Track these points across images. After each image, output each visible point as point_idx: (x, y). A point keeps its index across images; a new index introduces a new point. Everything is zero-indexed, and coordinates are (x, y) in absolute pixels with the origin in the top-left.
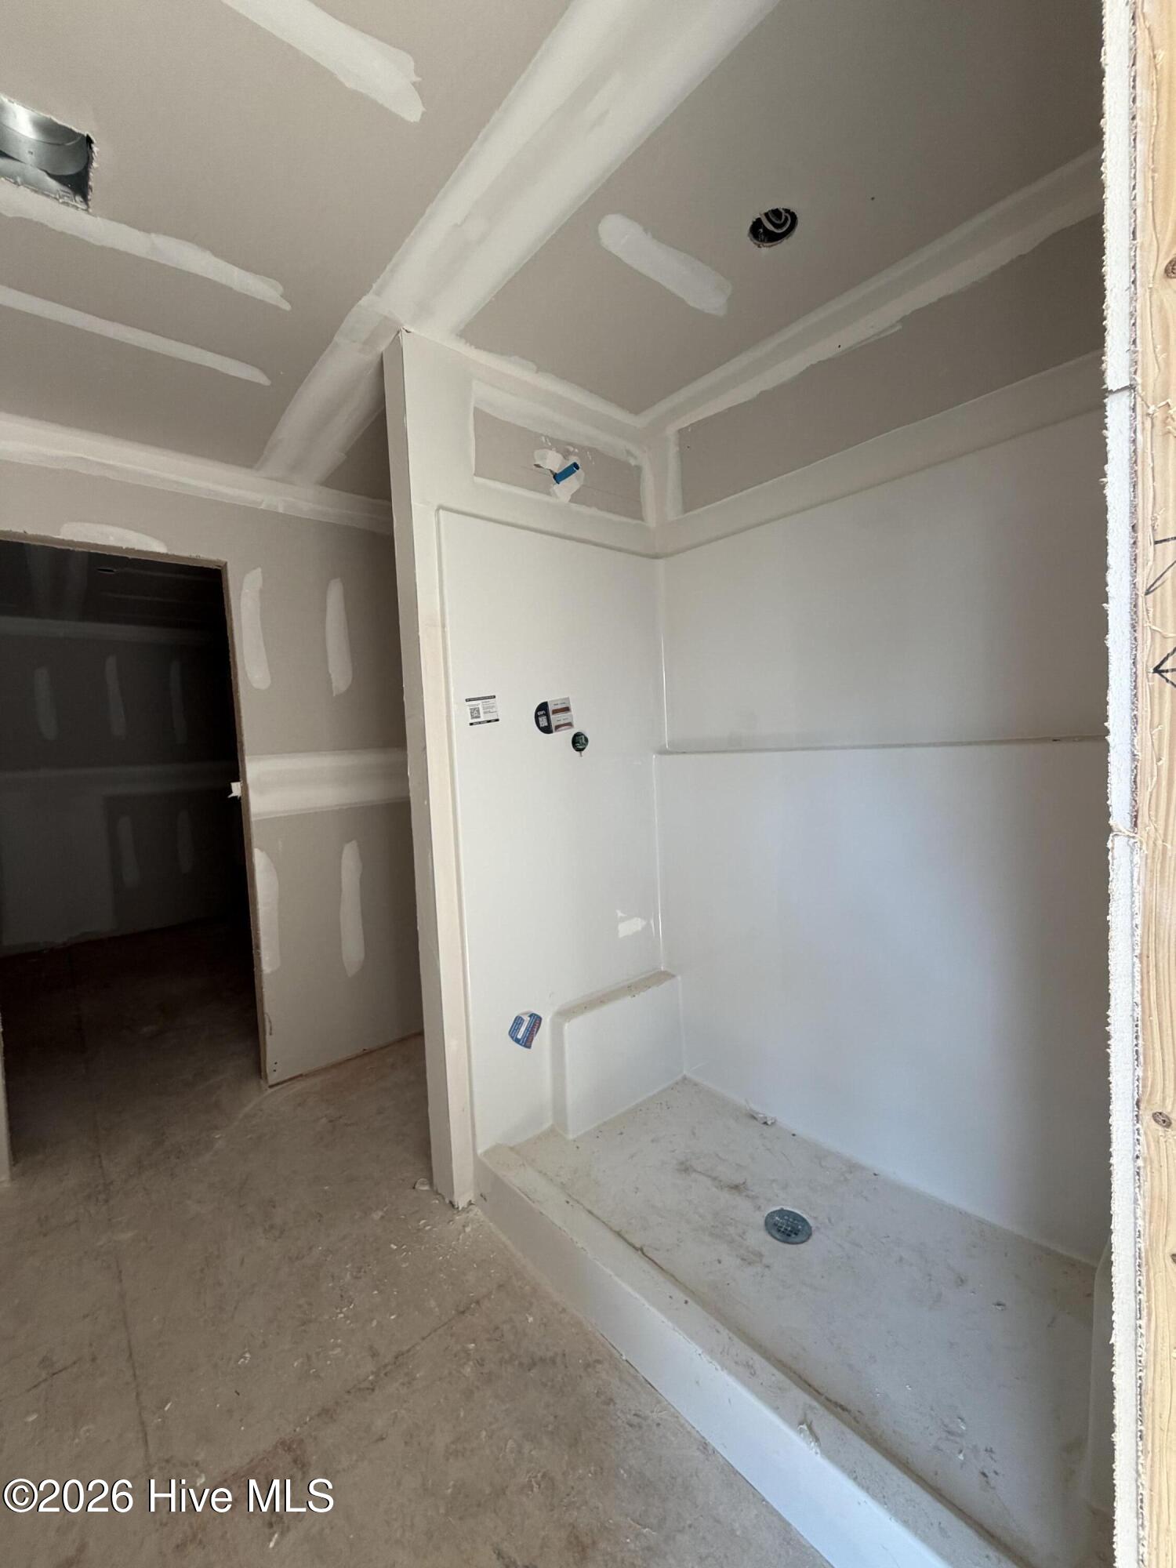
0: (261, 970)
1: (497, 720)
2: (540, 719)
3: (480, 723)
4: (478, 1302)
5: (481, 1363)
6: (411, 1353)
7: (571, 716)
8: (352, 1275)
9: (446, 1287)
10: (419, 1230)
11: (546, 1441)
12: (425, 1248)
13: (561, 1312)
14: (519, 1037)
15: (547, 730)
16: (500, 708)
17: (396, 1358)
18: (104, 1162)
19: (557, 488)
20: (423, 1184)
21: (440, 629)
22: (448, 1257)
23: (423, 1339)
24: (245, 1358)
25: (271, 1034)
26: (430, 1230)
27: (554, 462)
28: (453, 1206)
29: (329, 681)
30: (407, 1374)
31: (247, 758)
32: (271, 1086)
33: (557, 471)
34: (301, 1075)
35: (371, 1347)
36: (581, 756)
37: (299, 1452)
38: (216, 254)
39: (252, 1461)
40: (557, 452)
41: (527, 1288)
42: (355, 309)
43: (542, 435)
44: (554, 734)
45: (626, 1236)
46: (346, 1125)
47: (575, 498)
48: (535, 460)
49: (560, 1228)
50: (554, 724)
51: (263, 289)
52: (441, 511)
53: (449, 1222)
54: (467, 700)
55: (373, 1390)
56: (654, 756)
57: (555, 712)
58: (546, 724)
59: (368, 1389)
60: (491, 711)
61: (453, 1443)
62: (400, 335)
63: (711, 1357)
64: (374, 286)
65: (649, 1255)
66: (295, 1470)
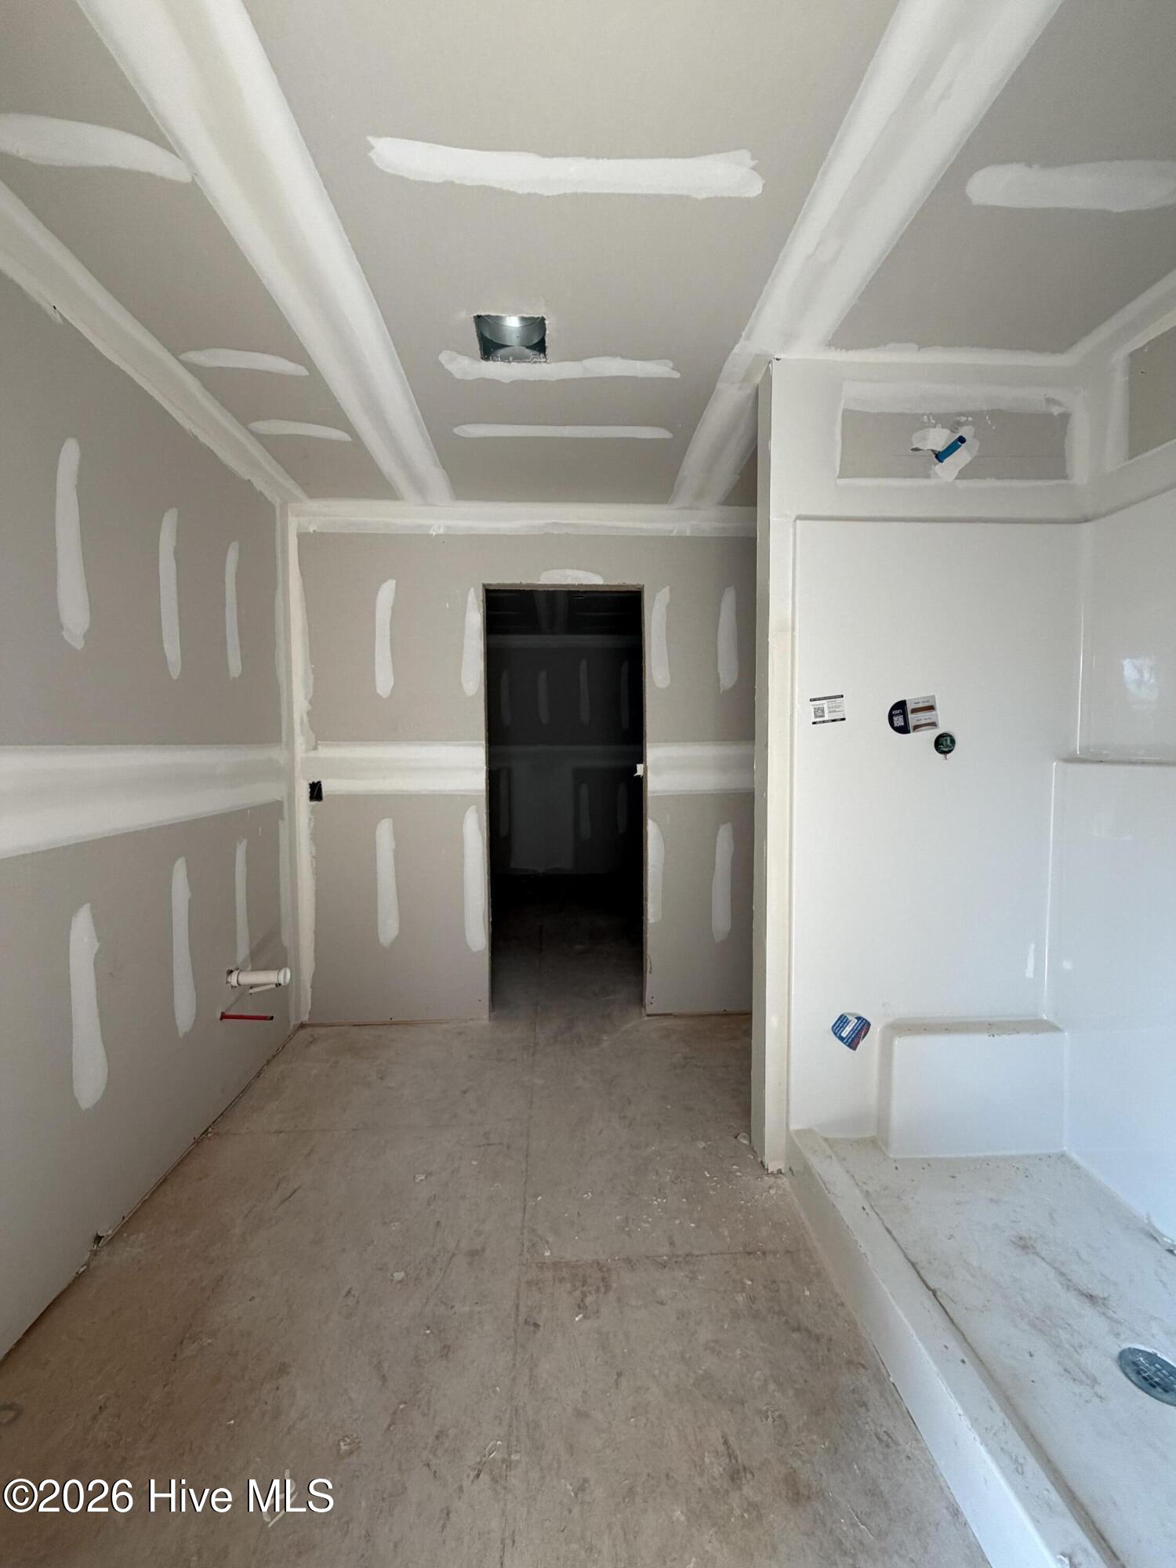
0: (647, 919)
1: (844, 719)
2: (895, 718)
3: (824, 722)
4: (764, 1253)
5: (753, 1299)
6: (698, 1258)
7: (937, 715)
8: (670, 1178)
9: (741, 1227)
10: (730, 1172)
11: (791, 1393)
12: (732, 1188)
13: (838, 1305)
14: (844, 1034)
15: (903, 730)
16: (846, 707)
17: (687, 1255)
18: (537, 1030)
19: (939, 468)
20: (745, 1137)
21: (790, 633)
22: (749, 1204)
23: (712, 1254)
24: (588, 1196)
25: (650, 972)
26: (740, 1177)
27: (939, 438)
28: (764, 1166)
29: (718, 680)
30: (691, 1272)
31: (648, 744)
32: (648, 1015)
33: (940, 448)
34: (671, 1014)
35: (670, 1237)
36: (946, 759)
37: (606, 1275)
38: (623, 357)
39: (577, 1261)
40: (943, 427)
41: (812, 1266)
42: (731, 357)
43: (924, 414)
44: (912, 735)
45: (922, 1272)
46: (696, 1066)
47: (963, 474)
48: (912, 444)
49: (848, 1227)
50: (912, 723)
51: (658, 369)
52: (798, 522)
53: (758, 1178)
54: (811, 700)
55: (665, 1267)
56: (1055, 764)
57: (914, 711)
58: (903, 724)
59: (662, 1264)
60: (837, 710)
61: (713, 1341)
62: (770, 365)
63: (972, 1426)
64: (744, 334)
65: (941, 1301)
66: (602, 1284)
